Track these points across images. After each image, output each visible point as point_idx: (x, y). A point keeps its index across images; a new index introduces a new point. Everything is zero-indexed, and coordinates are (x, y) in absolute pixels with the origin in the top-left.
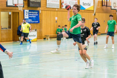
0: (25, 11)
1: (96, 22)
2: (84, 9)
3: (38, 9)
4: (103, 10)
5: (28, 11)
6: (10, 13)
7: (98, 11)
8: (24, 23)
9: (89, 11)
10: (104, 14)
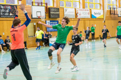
0: (47, 21)
1: (105, 28)
2: (95, 18)
3: (58, 19)
4: (111, 17)
5: (49, 21)
6: (35, 24)
7: (108, 19)
8: (39, 30)
9: (100, 19)
10: (113, 21)
